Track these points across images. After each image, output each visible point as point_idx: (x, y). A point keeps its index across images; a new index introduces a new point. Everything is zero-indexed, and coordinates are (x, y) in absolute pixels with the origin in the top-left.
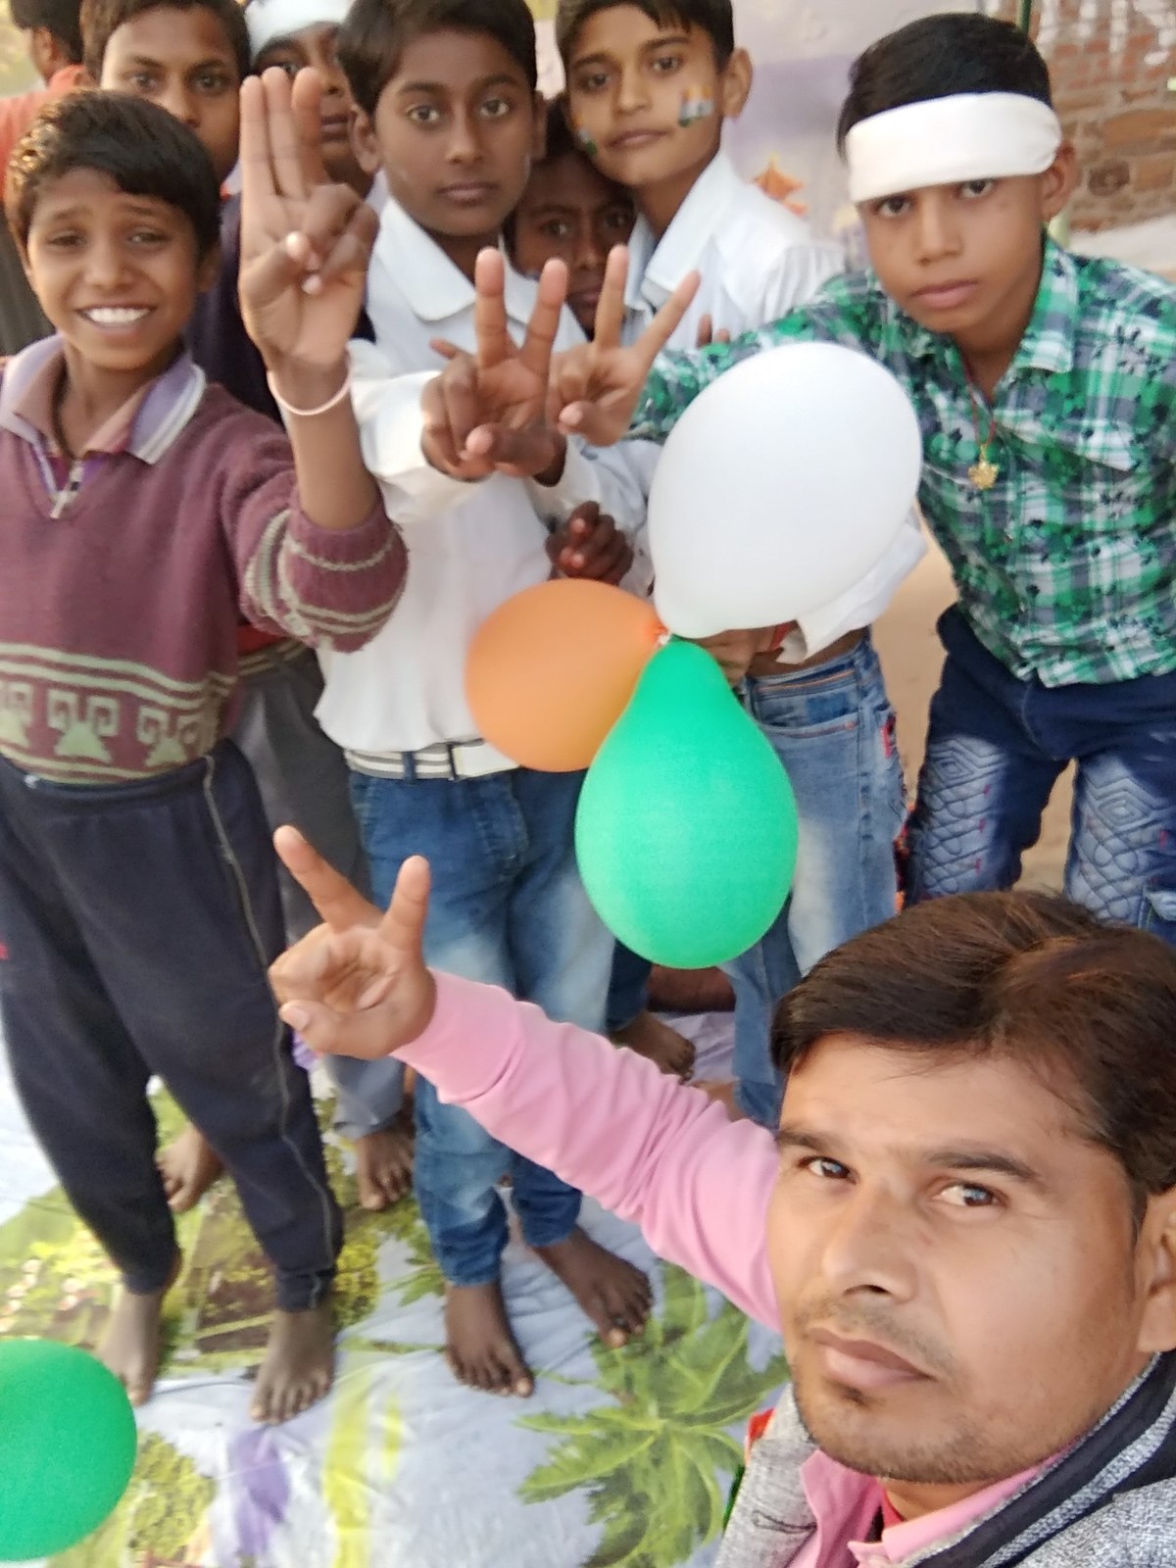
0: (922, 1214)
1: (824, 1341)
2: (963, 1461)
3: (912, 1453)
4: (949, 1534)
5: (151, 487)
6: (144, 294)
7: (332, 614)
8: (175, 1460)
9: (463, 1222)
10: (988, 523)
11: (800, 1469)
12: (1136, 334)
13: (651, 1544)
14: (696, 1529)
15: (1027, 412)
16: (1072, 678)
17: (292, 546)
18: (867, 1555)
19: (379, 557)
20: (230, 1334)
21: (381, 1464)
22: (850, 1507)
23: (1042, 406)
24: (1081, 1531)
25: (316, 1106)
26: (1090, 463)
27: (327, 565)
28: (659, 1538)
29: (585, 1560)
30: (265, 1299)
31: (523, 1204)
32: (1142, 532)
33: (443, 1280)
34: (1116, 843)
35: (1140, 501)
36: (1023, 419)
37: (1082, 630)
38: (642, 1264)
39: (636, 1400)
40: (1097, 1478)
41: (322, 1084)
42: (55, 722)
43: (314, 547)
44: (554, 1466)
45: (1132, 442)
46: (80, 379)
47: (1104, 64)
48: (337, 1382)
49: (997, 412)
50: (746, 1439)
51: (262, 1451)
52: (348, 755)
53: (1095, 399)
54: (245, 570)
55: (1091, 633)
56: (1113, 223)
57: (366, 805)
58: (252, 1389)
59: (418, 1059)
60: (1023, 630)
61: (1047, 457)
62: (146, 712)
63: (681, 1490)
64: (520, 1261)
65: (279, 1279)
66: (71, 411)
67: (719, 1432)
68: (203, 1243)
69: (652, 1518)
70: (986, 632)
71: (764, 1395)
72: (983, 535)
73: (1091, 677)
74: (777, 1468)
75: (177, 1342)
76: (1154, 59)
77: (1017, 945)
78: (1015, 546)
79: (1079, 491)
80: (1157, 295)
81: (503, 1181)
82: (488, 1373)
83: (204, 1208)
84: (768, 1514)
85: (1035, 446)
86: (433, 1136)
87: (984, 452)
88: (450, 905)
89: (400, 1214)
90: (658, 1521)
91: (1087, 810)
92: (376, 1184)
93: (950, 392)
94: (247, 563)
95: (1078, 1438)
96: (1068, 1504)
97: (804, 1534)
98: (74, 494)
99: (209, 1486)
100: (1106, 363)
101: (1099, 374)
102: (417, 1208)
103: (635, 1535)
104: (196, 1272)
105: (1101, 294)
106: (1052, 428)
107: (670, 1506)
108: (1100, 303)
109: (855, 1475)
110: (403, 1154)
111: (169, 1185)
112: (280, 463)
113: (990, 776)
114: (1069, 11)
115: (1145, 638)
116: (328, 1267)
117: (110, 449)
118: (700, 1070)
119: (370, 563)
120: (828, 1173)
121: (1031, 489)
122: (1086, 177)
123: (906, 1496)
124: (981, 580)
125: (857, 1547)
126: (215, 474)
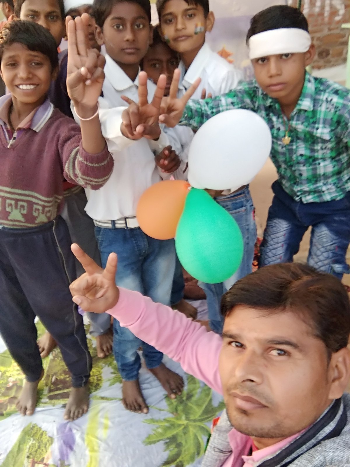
0: (265, 358)
1: (235, 396)
2: (277, 431)
3: (261, 429)
4: (272, 453)
5: (37, 139)
6: (36, 81)
7: (91, 179)
8: (41, 432)
9: (128, 361)
10: (288, 155)
11: (228, 434)
12: (331, 100)
13: (183, 458)
14: (196, 453)
15: (299, 122)
16: (312, 201)
17: (79, 158)
18: (248, 460)
19: (105, 162)
20: (57, 395)
21: (103, 433)
22: (242, 446)
23: (304, 120)
24: (311, 452)
25: (85, 327)
26: (318, 138)
27: (90, 164)
28: (185, 456)
29: (163, 463)
30: (68, 384)
31: (146, 356)
32: (333, 158)
33: (121, 379)
34: (323, 250)
35: (332, 149)
36: (299, 124)
37: (315, 186)
38: (181, 374)
39: (179, 414)
40: (316, 437)
41: (86, 320)
42: (8, 209)
43: (86, 159)
44: (154, 434)
45: (330, 132)
46: (17, 106)
47: (323, 19)
48: (90, 409)
49: (291, 122)
50: (212, 426)
51: (67, 429)
52: (94, 221)
53: (319, 119)
54: (65, 164)
55: (318, 187)
56: (324, 67)
57: (100, 236)
58: (65, 410)
59: (114, 313)
60: (298, 187)
61: (305, 136)
62: (35, 206)
63: (192, 442)
64: (145, 373)
65: (73, 378)
66: (14, 116)
67: (204, 424)
68: (50, 367)
69: (183, 450)
70: (286, 187)
71: (217, 413)
72: (286, 159)
73: (317, 200)
74: (221, 434)
75: (42, 396)
76: (337, 18)
77: (294, 279)
78: (295, 162)
79: (314, 146)
80: (338, 89)
81: (140, 349)
82: (135, 407)
83: (51, 357)
84: (218, 448)
85: (302, 132)
86: (119, 335)
87: (287, 133)
88: (125, 266)
89: (109, 359)
90: (185, 451)
91: (314, 240)
92: (102, 350)
93: (277, 116)
94: (66, 162)
95: (310, 425)
96: (307, 444)
97: (229, 454)
98: (14, 141)
99: (51, 440)
100: (323, 109)
101: (320, 111)
102: (114, 357)
103: (178, 455)
104: (48, 376)
105: (322, 88)
106: (307, 127)
107: (189, 447)
108: (322, 91)
109: (244, 436)
110: (110, 341)
111: (40, 350)
112: (76, 132)
113: (286, 231)
114: (312, 4)
115: (334, 188)
116: (88, 374)
117: (25, 127)
118: (199, 317)
119: (103, 164)
120: (237, 346)
121: (300, 145)
122: (317, 53)
123: (259, 442)
124: (285, 172)
125: (245, 457)
126: (56, 135)
